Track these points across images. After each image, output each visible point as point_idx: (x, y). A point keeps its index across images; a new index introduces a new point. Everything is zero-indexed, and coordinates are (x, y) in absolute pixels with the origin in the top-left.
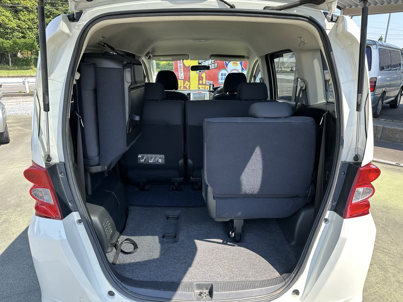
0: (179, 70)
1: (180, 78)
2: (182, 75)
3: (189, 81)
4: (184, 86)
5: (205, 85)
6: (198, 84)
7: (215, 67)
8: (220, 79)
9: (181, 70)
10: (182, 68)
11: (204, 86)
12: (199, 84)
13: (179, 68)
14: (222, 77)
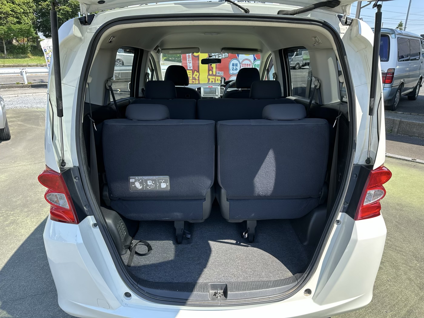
0: (188, 59)
1: (189, 68)
2: (191, 65)
3: (198, 72)
4: (193, 77)
5: (215, 75)
6: (207, 75)
7: (226, 57)
8: (231, 69)
9: (190, 59)
10: (191, 57)
11: (214, 77)
12: (209, 75)
13: (187, 58)
14: (233, 68)
